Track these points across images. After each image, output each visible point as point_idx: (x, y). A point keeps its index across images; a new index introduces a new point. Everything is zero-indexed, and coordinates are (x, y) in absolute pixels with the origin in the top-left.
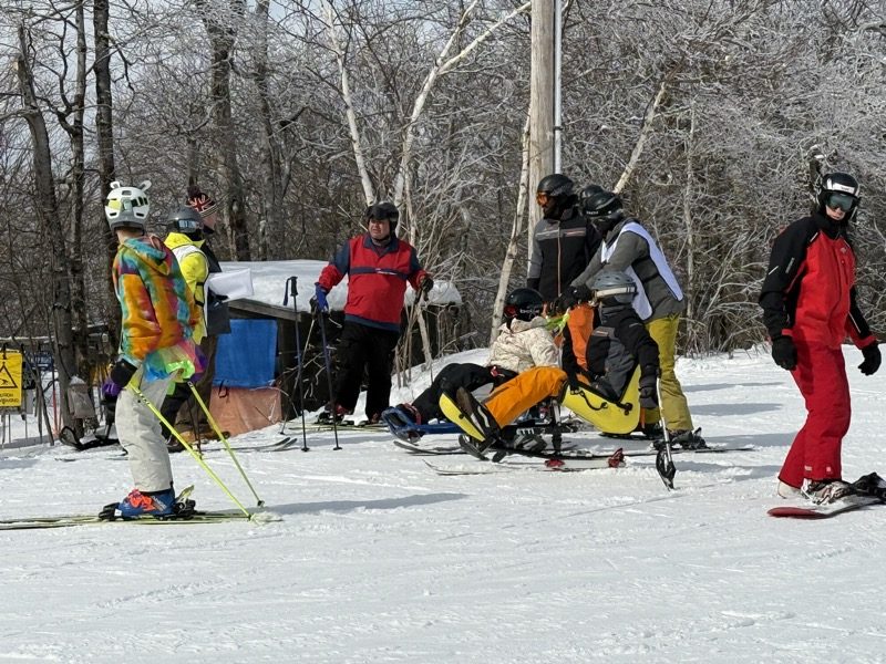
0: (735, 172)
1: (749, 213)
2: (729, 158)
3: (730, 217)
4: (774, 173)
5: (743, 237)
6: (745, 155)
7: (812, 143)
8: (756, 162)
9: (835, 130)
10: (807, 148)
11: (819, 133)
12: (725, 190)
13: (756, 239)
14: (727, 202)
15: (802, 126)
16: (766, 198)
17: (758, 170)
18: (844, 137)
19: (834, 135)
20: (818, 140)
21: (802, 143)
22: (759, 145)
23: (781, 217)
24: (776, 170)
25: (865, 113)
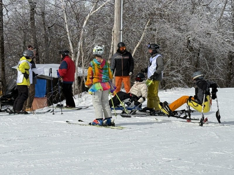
0: (168, 42)
1: (171, 53)
2: (166, 39)
3: (166, 54)
4: (178, 43)
5: (170, 59)
6: (170, 38)
7: (188, 35)
8: (173, 40)
9: (194, 32)
10: (187, 37)
11: (190, 33)
12: (165, 47)
13: (173, 60)
14: (166, 50)
15: (186, 31)
16: (176, 49)
17: (174, 42)
18: (196, 34)
19: (194, 33)
20: (190, 35)
21: (185, 35)
22: (174, 36)
23: (180, 55)
24: (179, 42)
25: (202, 28)
